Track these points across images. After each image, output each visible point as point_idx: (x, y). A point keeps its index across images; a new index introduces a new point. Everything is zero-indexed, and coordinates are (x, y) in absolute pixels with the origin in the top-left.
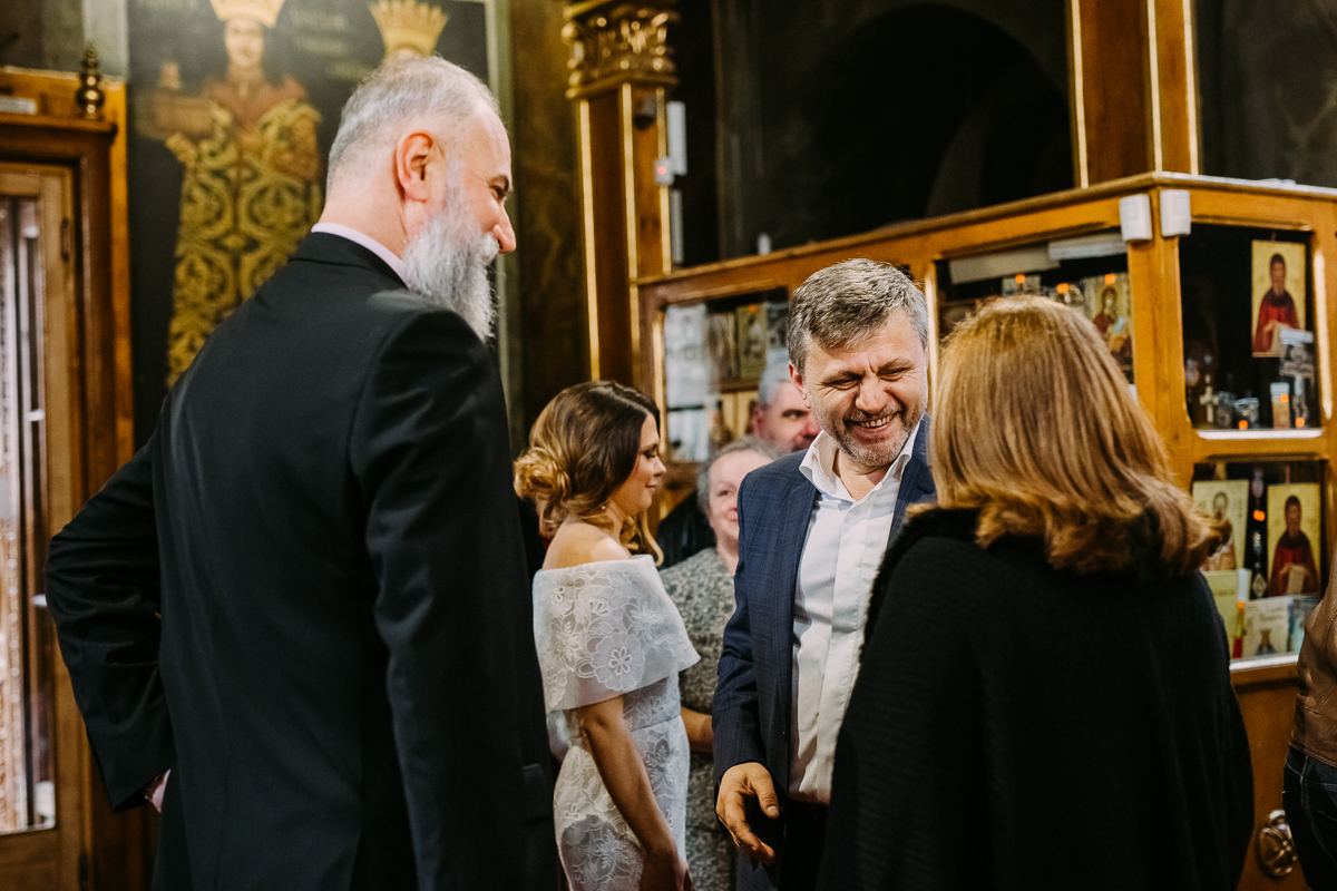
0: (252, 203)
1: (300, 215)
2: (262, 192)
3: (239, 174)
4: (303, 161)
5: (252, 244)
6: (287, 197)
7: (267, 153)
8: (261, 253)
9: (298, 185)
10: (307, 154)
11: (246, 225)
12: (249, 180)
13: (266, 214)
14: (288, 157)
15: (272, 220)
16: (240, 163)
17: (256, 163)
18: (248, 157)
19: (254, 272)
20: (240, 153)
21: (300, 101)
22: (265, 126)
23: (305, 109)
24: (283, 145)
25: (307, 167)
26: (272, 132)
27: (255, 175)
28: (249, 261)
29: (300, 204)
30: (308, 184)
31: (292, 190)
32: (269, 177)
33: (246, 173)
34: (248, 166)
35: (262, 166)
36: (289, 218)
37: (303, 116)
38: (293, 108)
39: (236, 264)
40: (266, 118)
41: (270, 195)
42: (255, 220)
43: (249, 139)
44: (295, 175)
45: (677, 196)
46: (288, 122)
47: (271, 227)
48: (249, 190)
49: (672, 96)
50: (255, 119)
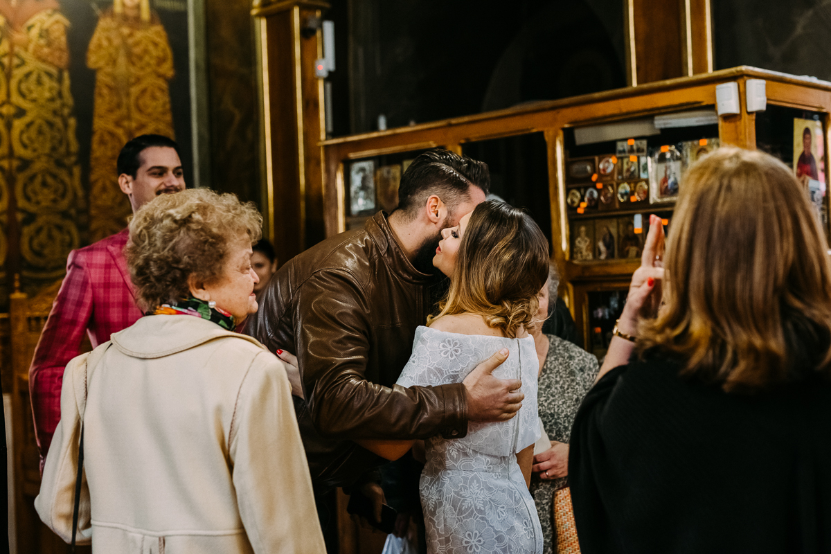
0: (20, 82)
1: (55, 93)
2: (28, 75)
3: (11, 61)
4: (57, 54)
5: (21, 113)
6: (45, 79)
7: (31, 47)
8: (27, 119)
9: (54, 71)
10: (60, 49)
11: (16, 99)
12: (18, 66)
13: (31, 92)
14: (46, 50)
15: (34, 95)
16: (11, 54)
17: (23, 54)
18: (17, 49)
19: (22, 132)
20: (12, 46)
21: (55, 11)
22: (29, 28)
23: (58, 17)
24: (42, 42)
25: (60, 58)
26: (35, 32)
27: (23, 63)
28: (18, 124)
29: (55, 85)
30: (61, 71)
31: (49, 75)
32: (32, 64)
33: (16, 61)
34: (18, 56)
35: (27, 56)
36: (47, 95)
37: (57, 22)
38: (50, 16)
39: (9, 126)
40: (30, 22)
41: (34, 77)
42: (23, 95)
43: (17, 37)
44: (51, 64)
46: (46, 26)
47: (34, 101)
48: (18, 73)
49: (326, 17)
50: (22, 24)
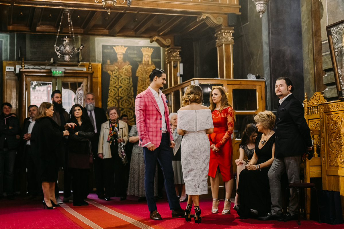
0: (121, 80)
1: (128, 82)
2: (122, 79)
3: (119, 76)
4: (129, 74)
5: (121, 87)
6: (126, 79)
7: (123, 73)
8: (122, 88)
9: (128, 78)
10: (130, 73)
11: (120, 84)
12: (120, 77)
13: (123, 82)
14: (127, 73)
15: (124, 83)
16: (119, 75)
17: (122, 74)
18: (120, 74)
19: (121, 91)
20: (119, 73)
21: (129, 64)
22: (123, 69)
23: (130, 66)
24: (126, 71)
25: (130, 75)
26: (124, 69)
27: (121, 76)
28: (120, 89)
29: (129, 80)
30: (130, 77)
31: (127, 78)
32: (123, 76)
33: (120, 76)
34: (120, 75)
35: (123, 75)
36: (127, 83)
37: (129, 67)
38: (128, 66)
39: (118, 90)
40: (123, 67)
41: (124, 79)
42: (121, 83)
43: (120, 71)
44: (128, 76)
45: (181, 78)
46: (127, 68)
47: (124, 84)
48: (120, 79)
50: (121, 68)
